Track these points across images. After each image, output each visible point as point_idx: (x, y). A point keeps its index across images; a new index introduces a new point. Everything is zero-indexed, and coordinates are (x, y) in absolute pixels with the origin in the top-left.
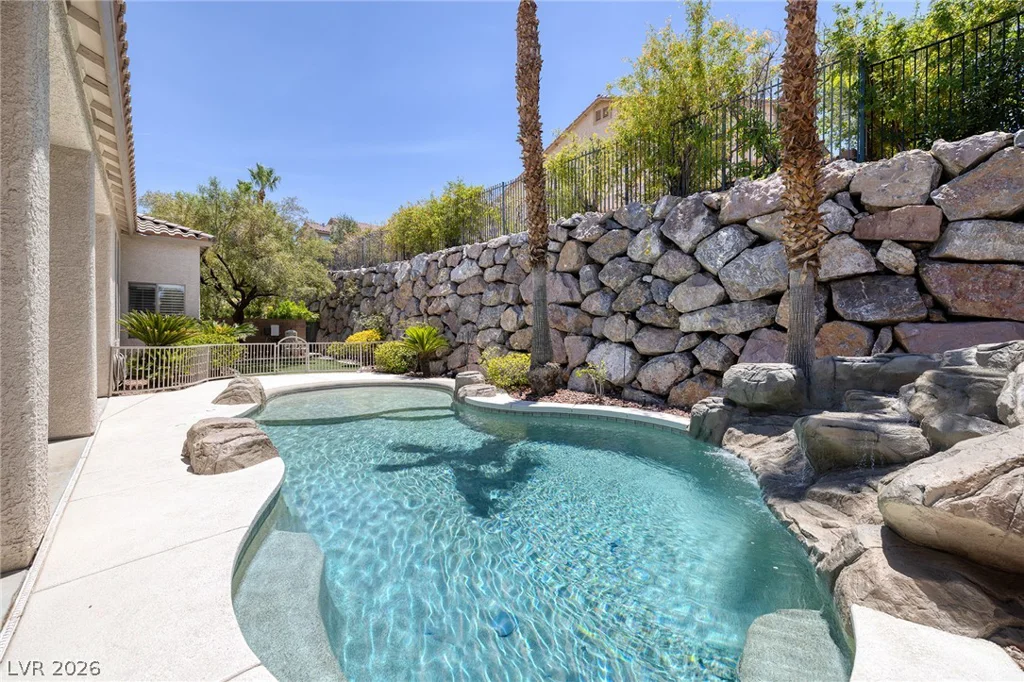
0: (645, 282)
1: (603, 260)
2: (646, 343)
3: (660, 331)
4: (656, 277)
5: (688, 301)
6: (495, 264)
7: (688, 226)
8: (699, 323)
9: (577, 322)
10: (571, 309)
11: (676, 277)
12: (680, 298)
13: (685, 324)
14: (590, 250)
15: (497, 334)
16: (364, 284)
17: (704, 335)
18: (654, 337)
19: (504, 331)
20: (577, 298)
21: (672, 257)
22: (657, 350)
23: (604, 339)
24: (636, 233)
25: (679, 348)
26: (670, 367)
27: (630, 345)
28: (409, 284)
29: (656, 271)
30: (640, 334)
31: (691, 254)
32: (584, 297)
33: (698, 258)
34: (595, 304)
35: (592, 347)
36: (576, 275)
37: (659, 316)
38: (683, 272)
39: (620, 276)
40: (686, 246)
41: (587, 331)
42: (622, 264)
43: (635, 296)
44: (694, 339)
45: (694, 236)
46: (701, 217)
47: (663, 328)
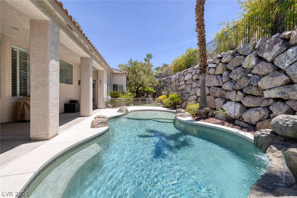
0: (249, 77)
1: (231, 69)
2: (248, 102)
3: (255, 98)
4: (254, 74)
5: (268, 84)
6: (196, 74)
7: (270, 50)
8: (274, 94)
9: (221, 93)
10: (218, 89)
11: (263, 73)
12: (264, 83)
13: (266, 94)
14: (227, 66)
15: (195, 97)
16: (165, 82)
17: (276, 100)
18: (251, 100)
19: (197, 96)
20: (221, 84)
21: (261, 65)
22: (252, 105)
23: (230, 100)
24: (245, 56)
25: (263, 105)
26: (257, 113)
27: (240, 102)
28: (174, 82)
29: (253, 71)
30: (245, 98)
31: (272, 62)
32: (223, 83)
33: (275, 64)
34: (227, 86)
35: (225, 103)
36: (221, 75)
37: (254, 91)
38: (266, 71)
39: (237, 75)
40: (269, 59)
41: (223, 96)
42: (239, 70)
43: (244, 82)
44: (271, 101)
45: (273, 53)
46: (278, 44)
47: (256, 96)
